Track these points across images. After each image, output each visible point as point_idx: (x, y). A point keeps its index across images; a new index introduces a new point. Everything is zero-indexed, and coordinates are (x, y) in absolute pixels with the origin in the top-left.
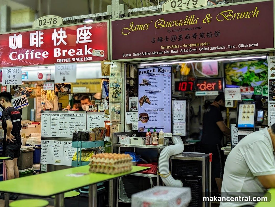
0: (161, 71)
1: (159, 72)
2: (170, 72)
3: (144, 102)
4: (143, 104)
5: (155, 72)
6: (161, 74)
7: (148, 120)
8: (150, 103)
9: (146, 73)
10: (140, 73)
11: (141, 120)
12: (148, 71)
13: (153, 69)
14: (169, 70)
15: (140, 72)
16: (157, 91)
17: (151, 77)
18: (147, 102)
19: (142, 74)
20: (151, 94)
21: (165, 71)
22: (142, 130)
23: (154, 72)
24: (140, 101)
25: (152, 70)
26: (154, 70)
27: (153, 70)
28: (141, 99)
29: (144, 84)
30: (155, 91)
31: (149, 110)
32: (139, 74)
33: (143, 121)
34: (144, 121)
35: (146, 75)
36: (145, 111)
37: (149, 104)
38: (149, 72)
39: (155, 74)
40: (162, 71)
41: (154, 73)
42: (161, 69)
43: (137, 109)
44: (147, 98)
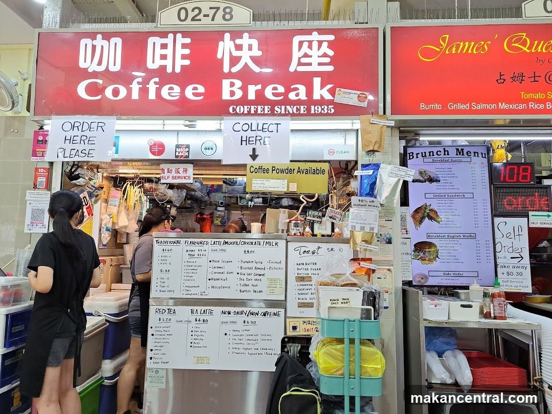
0: (463, 155)
1: (457, 156)
2: (485, 157)
3: (422, 219)
4: (421, 222)
5: (448, 154)
6: (464, 159)
7: (438, 257)
8: (439, 220)
9: (425, 156)
10: (410, 156)
11: (419, 257)
12: (431, 153)
13: (444, 149)
14: (482, 153)
15: (411, 154)
16: (457, 194)
17: (438, 165)
18: (431, 218)
19: (417, 157)
20: (440, 202)
21: (473, 154)
22: (423, 281)
23: (445, 154)
24: (413, 217)
25: (440, 152)
26: (445, 151)
27: (443, 151)
28: (417, 211)
29: (421, 179)
30: (450, 194)
31: (438, 235)
32: (410, 159)
33: (422, 259)
34: (427, 259)
35: (426, 160)
36: (428, 237)
37: (438, 222)
38: (433, 155)
39: (448, 159)
40: (465, 153)
41: (445, 156)
42: (462, 150)
43: (407, 234)
44: (431, 210)
